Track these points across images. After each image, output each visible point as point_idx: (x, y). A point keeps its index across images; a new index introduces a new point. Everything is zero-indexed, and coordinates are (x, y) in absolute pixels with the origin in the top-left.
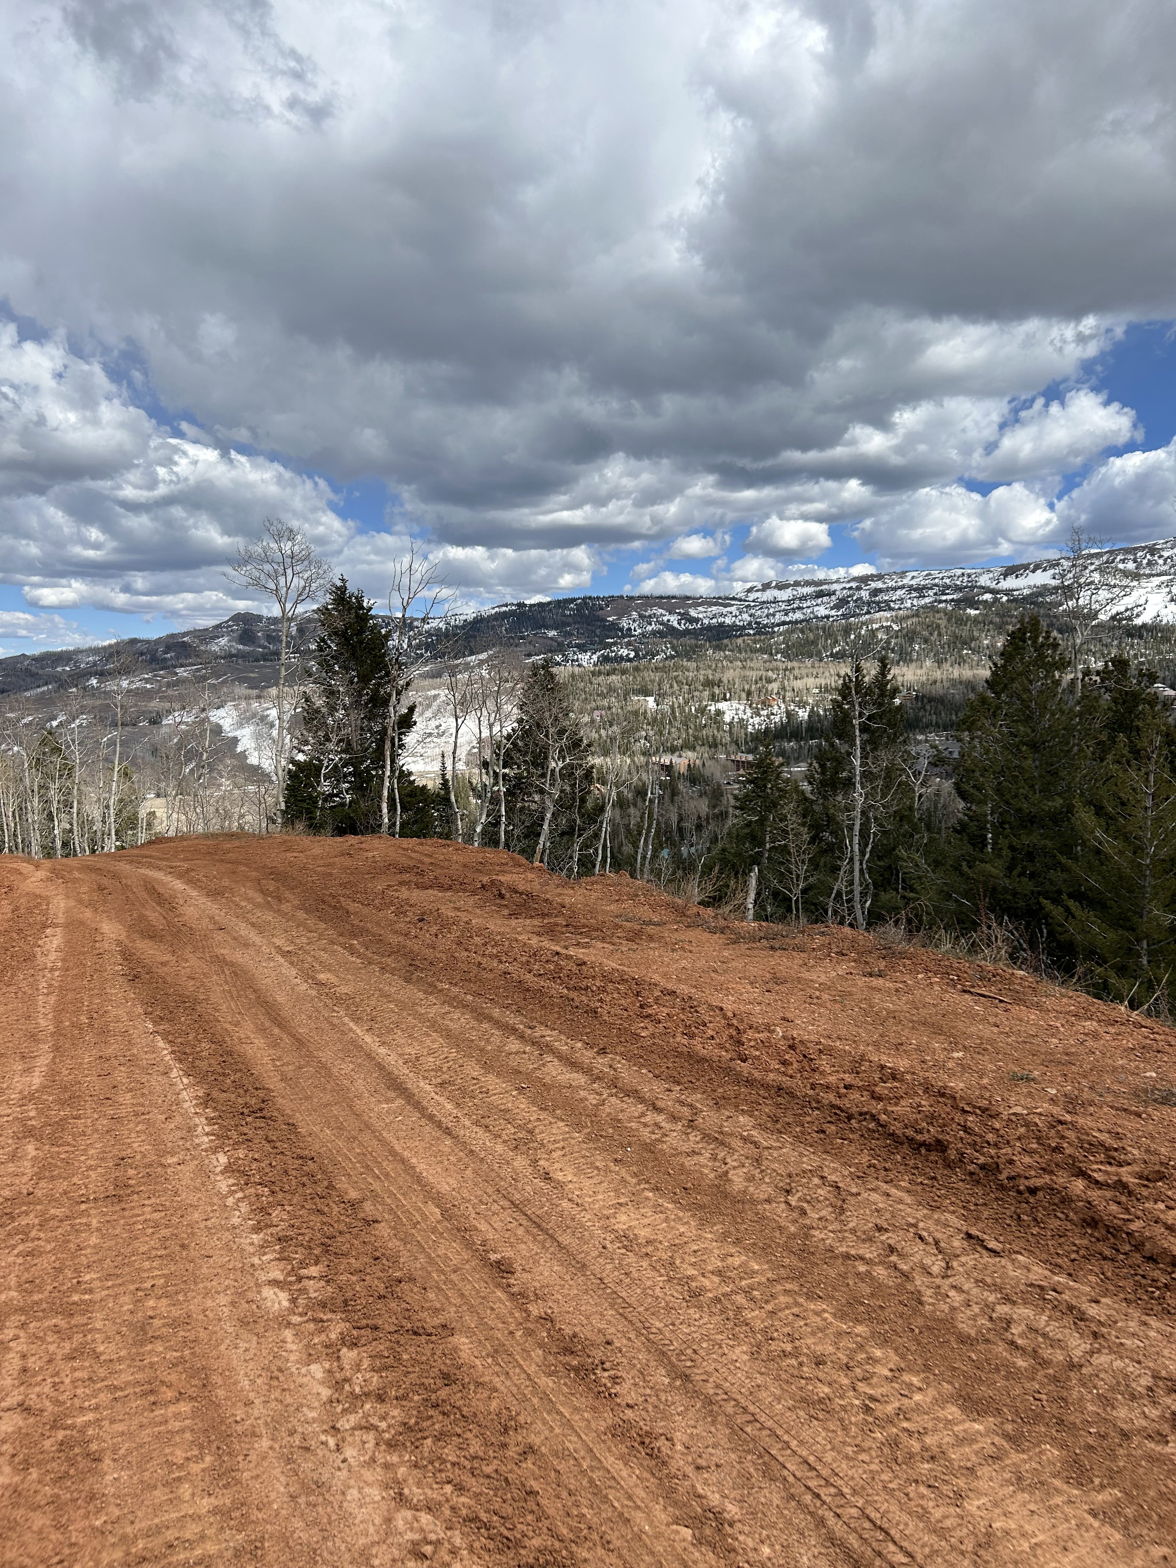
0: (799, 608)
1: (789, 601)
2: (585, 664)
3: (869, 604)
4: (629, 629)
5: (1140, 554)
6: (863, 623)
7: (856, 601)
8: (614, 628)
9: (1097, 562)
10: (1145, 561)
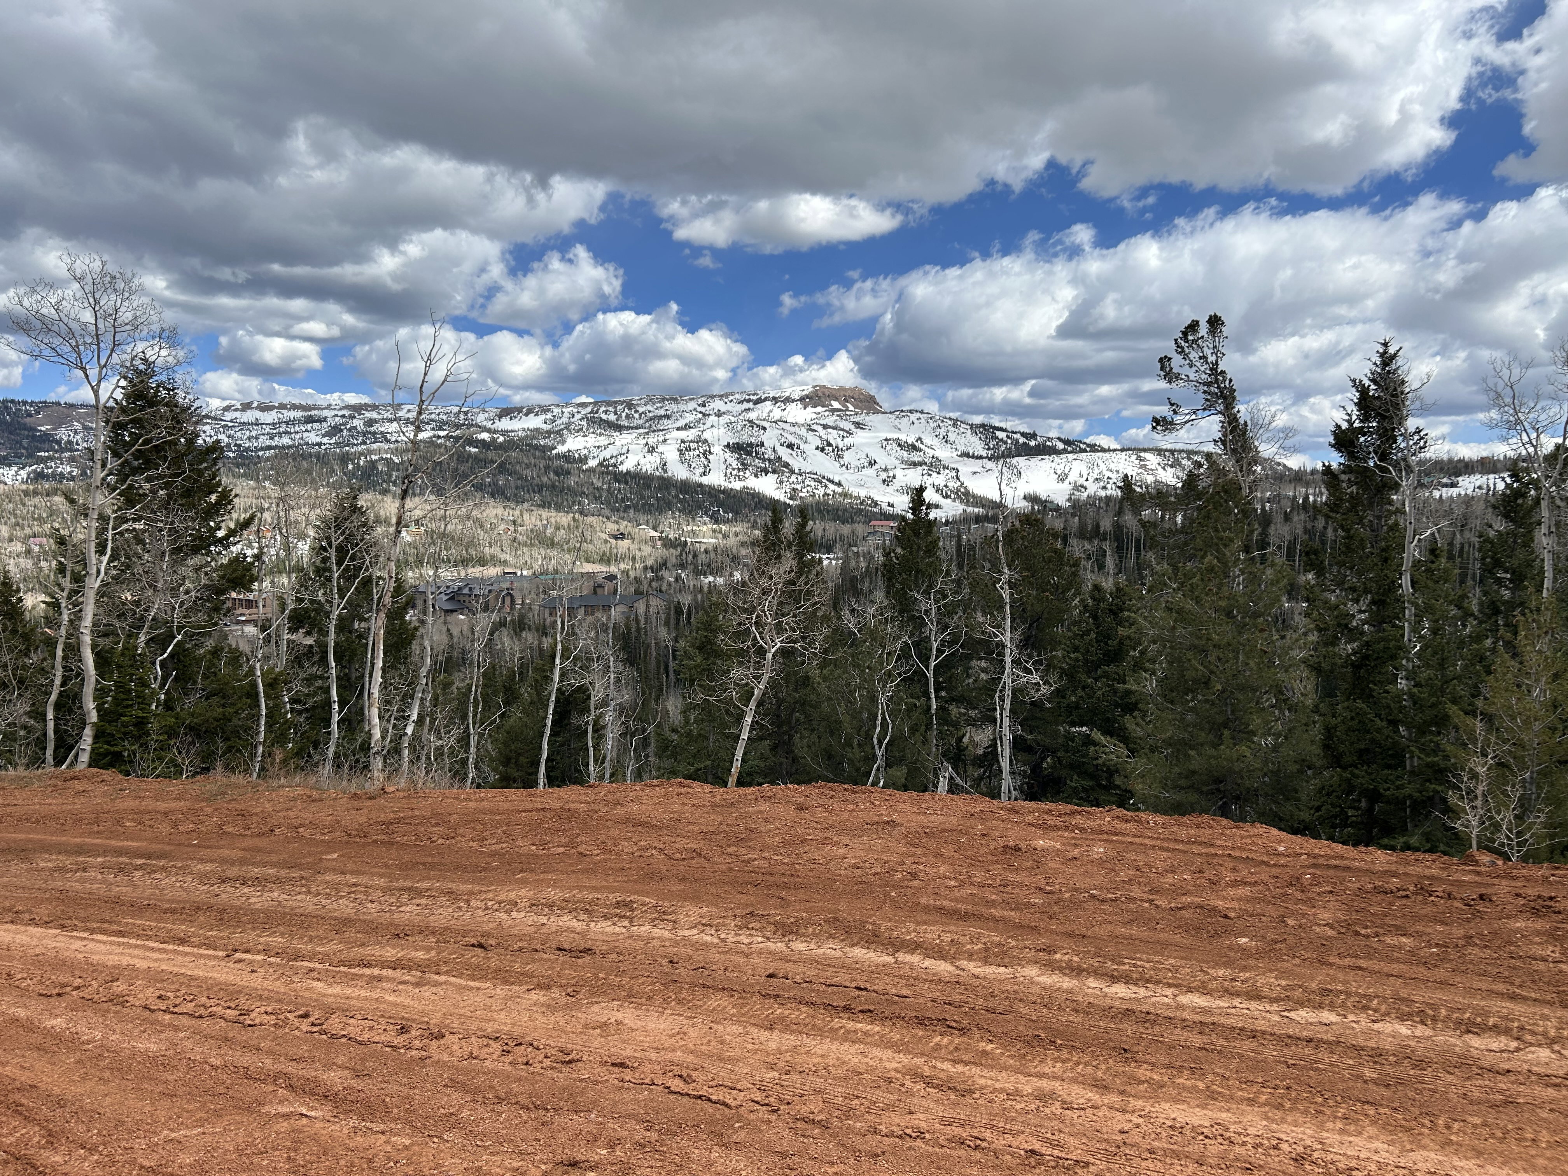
0: (286, 433)
1: (274, 424)
2: (9, 481)
3: (364, 434)
4: (70, 442)
5: (619, 407)
6: (361, 454)
7: (350, 430)
8: (47, 440)
9: (583, 412)
10: (624, 415)
